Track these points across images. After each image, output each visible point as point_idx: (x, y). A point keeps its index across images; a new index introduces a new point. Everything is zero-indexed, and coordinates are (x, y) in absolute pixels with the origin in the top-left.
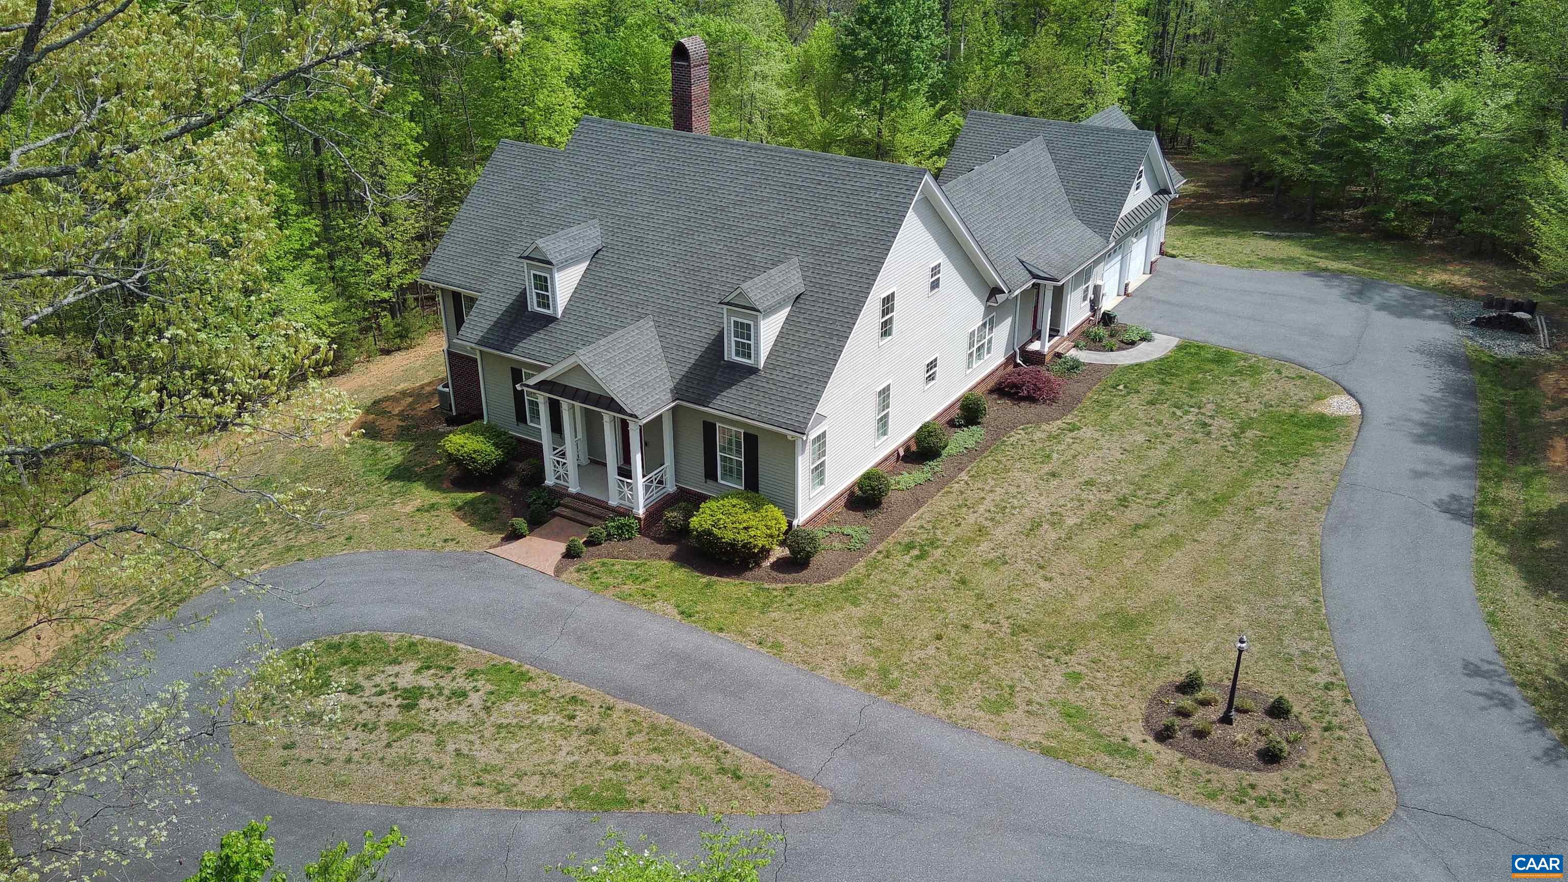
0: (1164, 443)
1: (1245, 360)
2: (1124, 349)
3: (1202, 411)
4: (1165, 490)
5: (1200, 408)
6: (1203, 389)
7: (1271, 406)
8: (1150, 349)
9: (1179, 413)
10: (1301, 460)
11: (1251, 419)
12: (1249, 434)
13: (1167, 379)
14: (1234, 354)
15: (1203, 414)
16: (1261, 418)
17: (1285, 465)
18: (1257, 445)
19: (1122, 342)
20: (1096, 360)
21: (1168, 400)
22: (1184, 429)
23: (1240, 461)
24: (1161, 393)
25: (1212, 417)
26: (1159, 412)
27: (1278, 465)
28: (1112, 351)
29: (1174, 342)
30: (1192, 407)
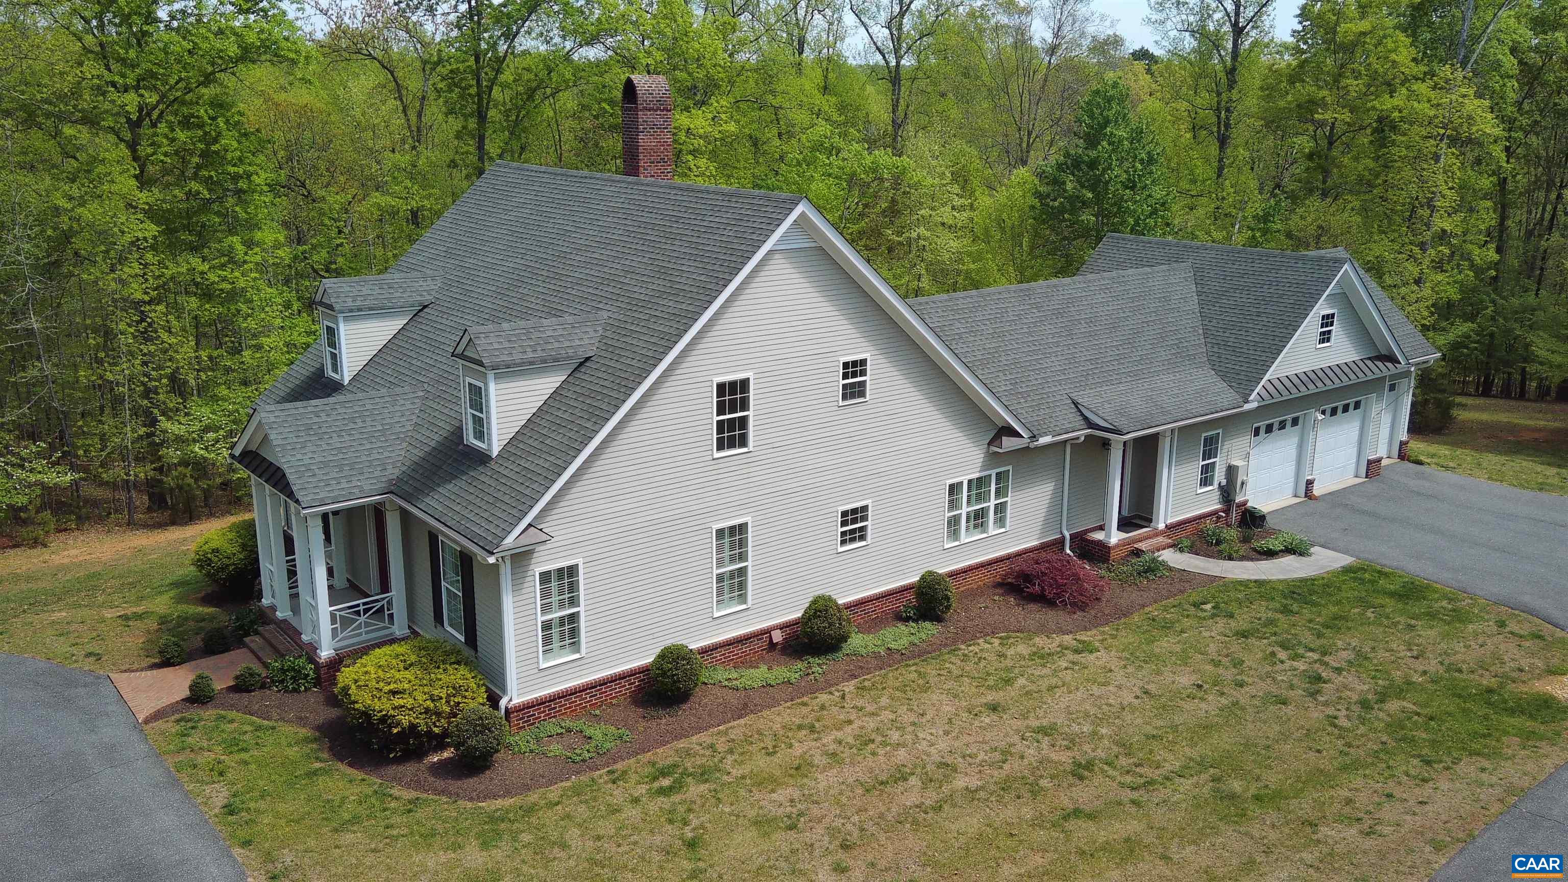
0: (1223, 694)
1: (1450, 600)
2: (1252, 560)
3: (1326, 659)
4: (1173, 763)
5: (1324, 654)
6: (1349, 629)
7: (1460, 671)
8: (1297, 565)
9: (1282, 655)
10: (1465, 760)
11: (1409, 683)
12: (1394, 706)
13: (1295, 607)
14: (1435, 591)
15: (1326, 664)
16: (1429, 686)
17: (1428, 763)
18: (1396, 726)
19: (1255, 550)
20: (1196, 567)
21: (1275, 634)
22: (1274, 679)
23: (1349, 745)
24: (1271, 622)
25: (1338, 670)
26: (1247, 649)
27: (1415, 762)
28: (1230, 558)
29: (1346, 560)
30: (1311, 650)
